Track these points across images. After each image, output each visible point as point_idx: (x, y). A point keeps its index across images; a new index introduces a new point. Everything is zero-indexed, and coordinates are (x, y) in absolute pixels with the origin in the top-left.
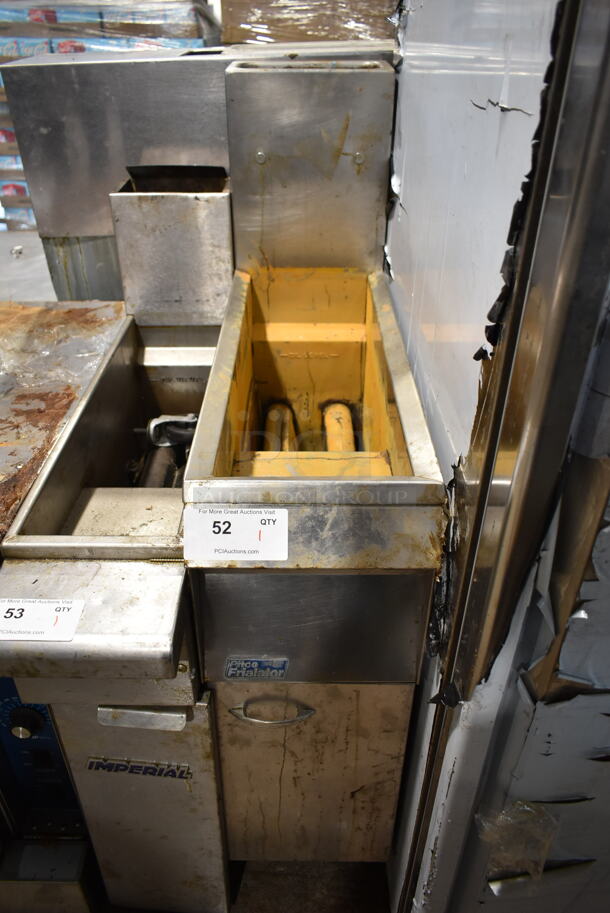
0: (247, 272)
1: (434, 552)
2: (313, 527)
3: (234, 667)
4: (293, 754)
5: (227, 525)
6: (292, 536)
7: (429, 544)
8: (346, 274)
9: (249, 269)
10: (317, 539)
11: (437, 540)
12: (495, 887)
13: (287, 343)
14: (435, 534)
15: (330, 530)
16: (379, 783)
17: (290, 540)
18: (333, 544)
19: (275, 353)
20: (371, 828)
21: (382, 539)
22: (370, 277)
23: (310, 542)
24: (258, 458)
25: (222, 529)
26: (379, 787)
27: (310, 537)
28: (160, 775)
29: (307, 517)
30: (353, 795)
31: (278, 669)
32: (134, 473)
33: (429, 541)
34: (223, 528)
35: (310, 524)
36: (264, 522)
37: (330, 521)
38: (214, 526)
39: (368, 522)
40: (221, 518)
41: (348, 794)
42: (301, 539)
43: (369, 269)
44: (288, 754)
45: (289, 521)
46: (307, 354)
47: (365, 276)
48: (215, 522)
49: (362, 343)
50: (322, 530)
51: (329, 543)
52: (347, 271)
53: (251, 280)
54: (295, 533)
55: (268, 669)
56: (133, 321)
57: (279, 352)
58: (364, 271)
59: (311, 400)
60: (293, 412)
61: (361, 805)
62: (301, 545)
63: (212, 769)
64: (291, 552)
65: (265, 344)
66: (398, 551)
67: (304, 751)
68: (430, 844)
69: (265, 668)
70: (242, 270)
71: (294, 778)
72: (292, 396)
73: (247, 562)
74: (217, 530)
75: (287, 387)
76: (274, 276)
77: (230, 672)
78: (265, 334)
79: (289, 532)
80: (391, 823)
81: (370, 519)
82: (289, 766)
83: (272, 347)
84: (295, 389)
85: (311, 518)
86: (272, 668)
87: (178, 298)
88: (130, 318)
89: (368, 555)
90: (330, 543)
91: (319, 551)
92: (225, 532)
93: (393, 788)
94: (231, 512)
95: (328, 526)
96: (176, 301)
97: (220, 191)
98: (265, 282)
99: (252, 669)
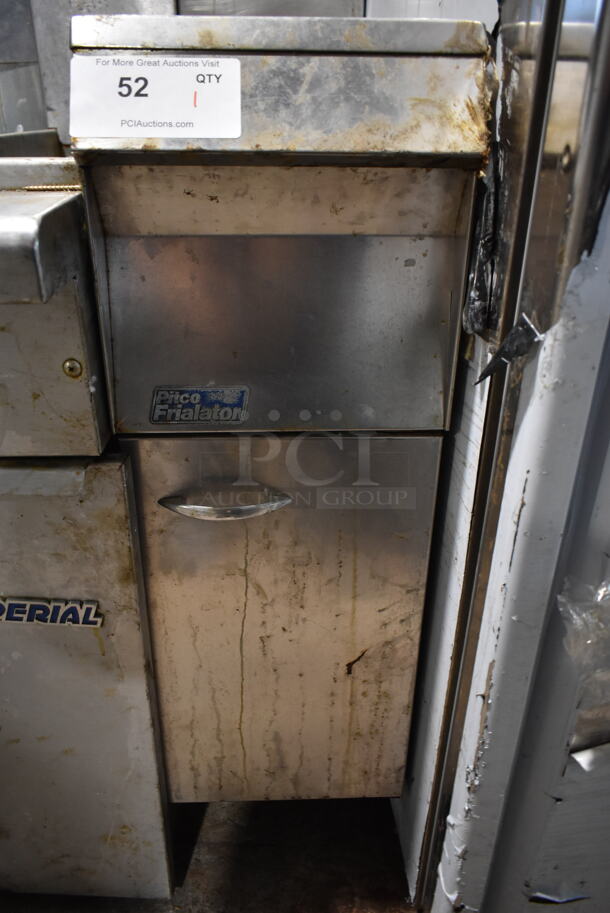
1: (475, 128)
2: (280, 87)
3: (163, 402)
4: (260, 590)
5: (142, 83)
6: (248, 99)
7: (466, 116)
10: (287, 105)
11: (479, 110)
12: (584, 759)
14: (475, 102)
15: (309, 91)
16: (387, 643)
17: (244, 107)
18: (315, 112)
20: (377, 731)
21: (392, 107)
23: (276, 110)
25: (132, 89)
26: (387, 650)
27: (277, 102)
28: (53, 620)
29: (273, 72)
30: (350, 666)
31: (232, 406)
33: (467, 112)
34: (136, 87)
35: (276, 81)
36: (201, 79)
37: (308, 78)
38: (121, 85)
39: (368, 78)
40: (133, 72)
41: (343, 669)
42: (261, 106)
44: (252, 590)
45: (243, 77)
48: (122, 79)
50: (296, 92)
51: (306, 112)
54: (251, 96)
55: (217, 406)
61: (361, 688)
62: (261, 114)
63: (135, 605)
64: (247, 126)
66: (418, 126)
67: (276, 582)
68: (478, 684)
69: (211, 405)
71: (261, 638)
73: (175, 141)
74: (125, 90)
77: (158, 413)
79: (243, 93)
80: (406, 720)
81: (372, 76)
82: (254, 614)
85: (276, 73)
86: (223, 405)
89: (370, 131)
90: (309, 112)
91: (291, 124)
92: (138, 94)
93: (409, 651)
94: (149, 63)
95: (305, 86)
99: (191, 405)
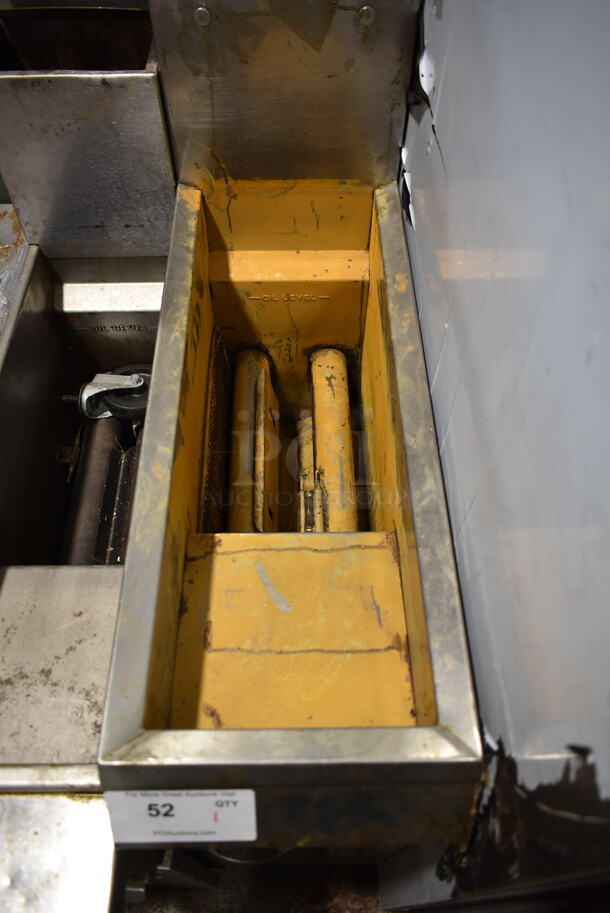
0: (196, 187)
8: (343, 187)
9: (197, 182)
10: (298, 819)
13: (259, 283)
18: (319, 823)
19: (242, 295)
22: (377, 192)
24: (219, 549)
32: (67, 466)
34: (163, 810)
36: (220, 804)
38: (150, 809)
40: (158, 801)
43: (377, 181)
46: (288, 295)
47: (369, 189)
48: (151, 806)
49: (363, 283)
52: (345, 183)
53: (203, 197)
56: (40, 254)
57: (248, 295)
58: (370, 183)
59: (294, 346)
60: (270, 359)
65: (229, 285)
70: (188, 184)
72: (267, 341)
75: (262, 333)
76: (236, 191)
78: (227, 270)
83: (238, 287)
84: (272, 334)
87: (98, 223)
88: (34, 249)
90: (316, 823)
92: (166, 815)
94: (172, 796)
96: (96, 227)
97: (141, 67)
98: (224, 200)
